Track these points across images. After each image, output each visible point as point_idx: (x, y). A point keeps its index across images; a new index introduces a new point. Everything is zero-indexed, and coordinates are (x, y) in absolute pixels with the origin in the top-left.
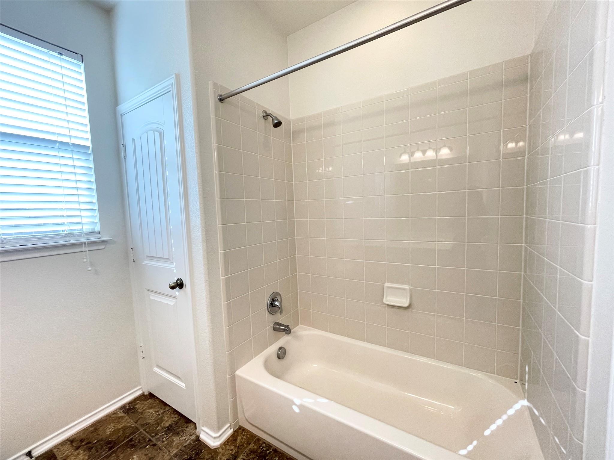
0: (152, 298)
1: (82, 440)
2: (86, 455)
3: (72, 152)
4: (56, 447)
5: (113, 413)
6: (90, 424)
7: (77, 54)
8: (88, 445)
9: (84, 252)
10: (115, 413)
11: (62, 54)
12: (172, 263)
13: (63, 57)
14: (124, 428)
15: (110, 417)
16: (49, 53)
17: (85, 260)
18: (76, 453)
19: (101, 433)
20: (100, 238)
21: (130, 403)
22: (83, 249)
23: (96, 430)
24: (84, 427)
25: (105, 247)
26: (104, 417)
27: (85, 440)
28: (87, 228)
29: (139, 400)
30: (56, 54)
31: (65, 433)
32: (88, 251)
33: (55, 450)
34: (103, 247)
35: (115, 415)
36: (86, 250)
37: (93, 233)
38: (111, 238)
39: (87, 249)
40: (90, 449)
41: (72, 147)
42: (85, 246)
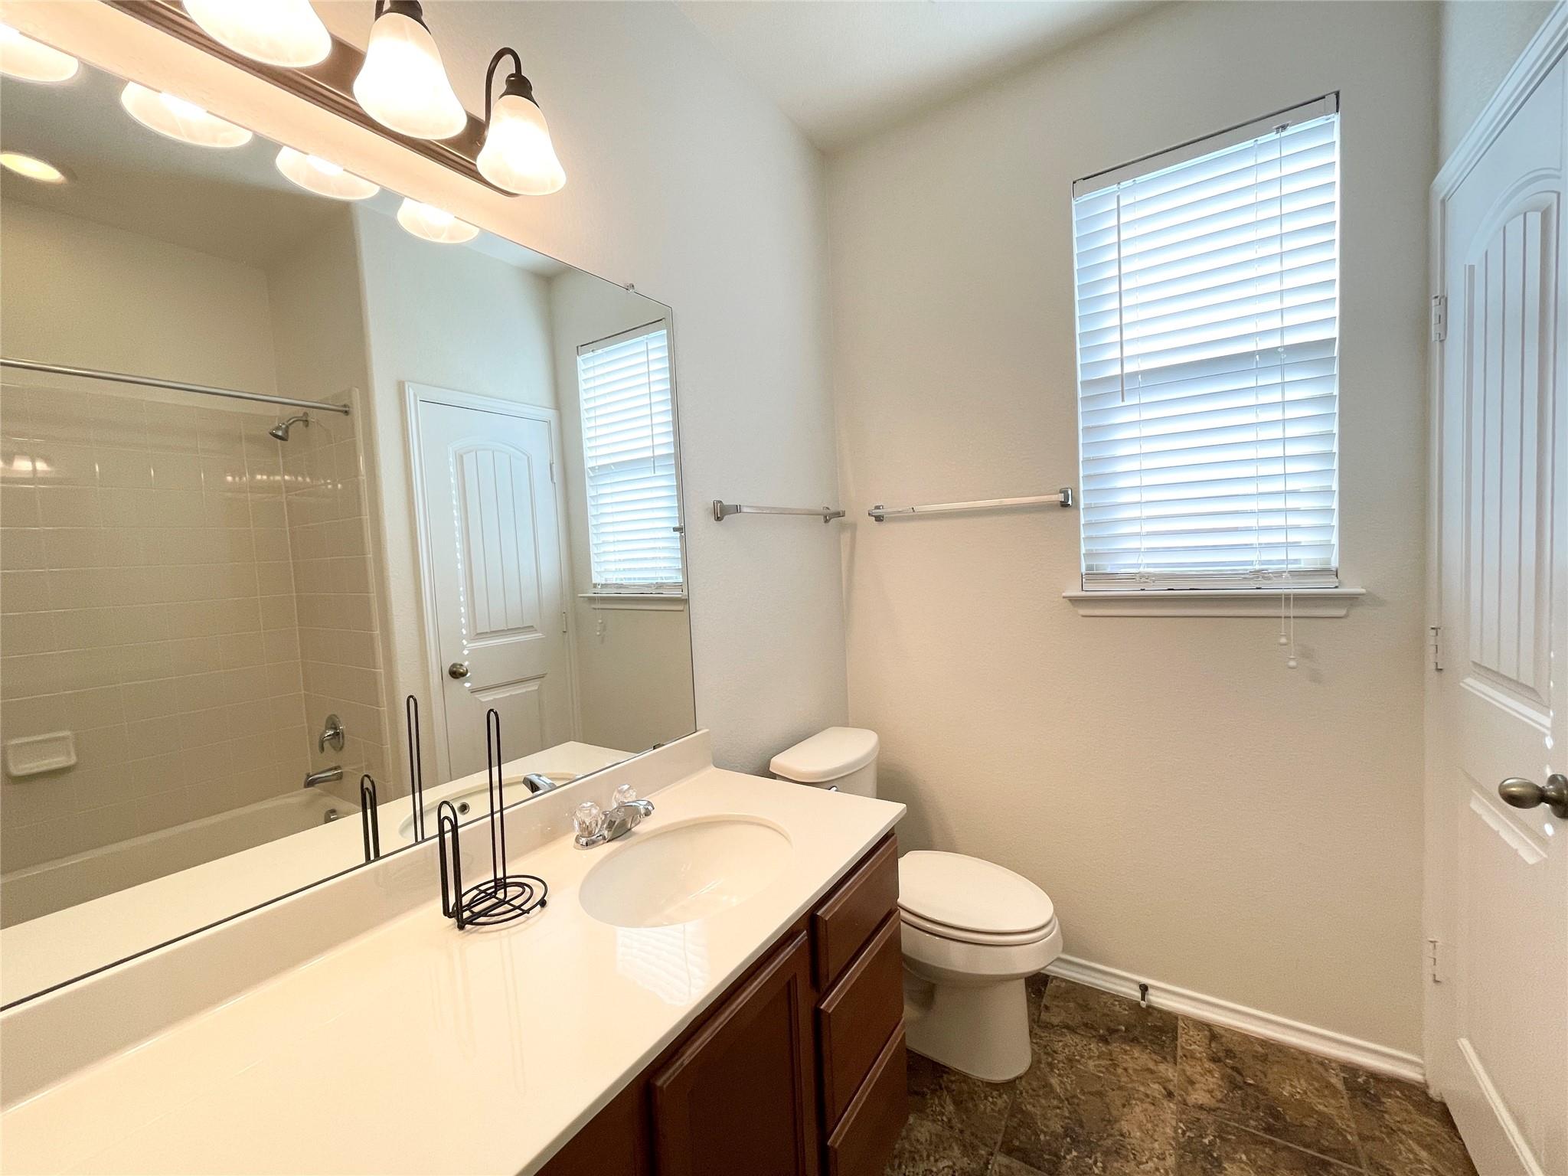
0: (1474, 806)
1: (1229, 1053)
2: (1221, 1089)
3: (1282, 368)
4: (1186, 1018)
5: (1320, 1060)
6: (1262, 1035)
7: (1323, 97)
8: (1235, 1074)
9: (1283, 619)
10: (1325, 1062)
11: (1284, 127)
12: (1544, 706)
13: (1290, 131)
14: (1325, 1122)
15: (1309, 1061)
16: (1259, 142)
17: (1283, 640)
18: (1208, 1065)
19: (1270, 1077)
20: (1336, 587)
21: (1375, 1076)
22: (1282, 612)
23: (1264, 1059)
24: (1246, 1030)
25: (1348, 611)
26: (1295, 1049)
27: (1235, 1057)
28: (1306, 559)
29: (1401, 1092)
30: (1273, 136)
31: (1205, 1007)
32: (1294, 617)
33: (1181, 1024)
34: (1342, 612)
35: (1321, 1069)
36: (1287, 614)
37: (1324, 572)
38: (1363, 591)
39: (1292, 612)
40: (1234, 1086)
41: (1284, 356)
42: (1287, 606)
